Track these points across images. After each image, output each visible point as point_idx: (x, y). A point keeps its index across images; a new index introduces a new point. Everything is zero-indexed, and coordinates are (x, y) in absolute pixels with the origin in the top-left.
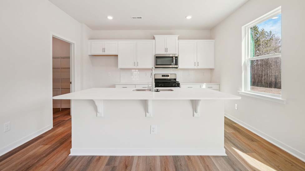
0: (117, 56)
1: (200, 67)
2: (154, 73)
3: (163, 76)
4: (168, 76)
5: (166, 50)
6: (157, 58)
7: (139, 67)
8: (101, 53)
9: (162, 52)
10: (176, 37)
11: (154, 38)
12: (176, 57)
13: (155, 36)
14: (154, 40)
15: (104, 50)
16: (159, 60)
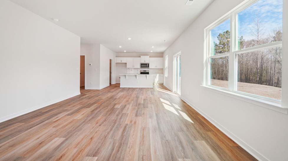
0: (126, 63)
1: (158, 68)
2: (140, 70)
3: (144, 71)
4: (146, 71)
5: (145, 61)
6: (141, 64)
7: (135, 67)
8: (120, 62)
9: (143, 62)
10: (149, 56)
11: (140, 57)
12: (148, 64)
13: (141, 56)
14: (140, 58)
15: (121, 61)
16: (142, 65)
